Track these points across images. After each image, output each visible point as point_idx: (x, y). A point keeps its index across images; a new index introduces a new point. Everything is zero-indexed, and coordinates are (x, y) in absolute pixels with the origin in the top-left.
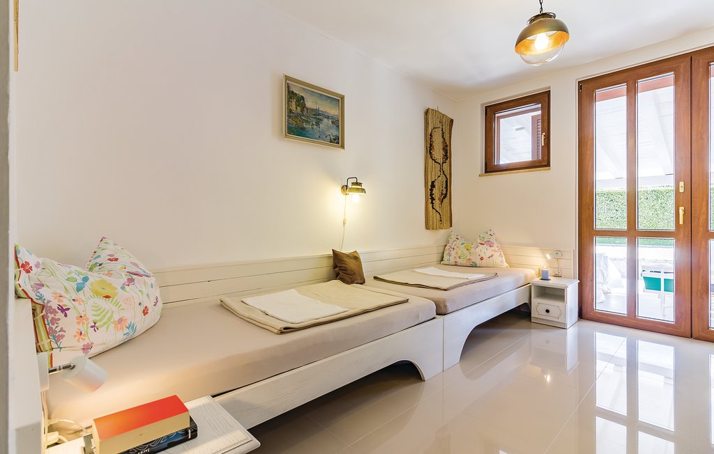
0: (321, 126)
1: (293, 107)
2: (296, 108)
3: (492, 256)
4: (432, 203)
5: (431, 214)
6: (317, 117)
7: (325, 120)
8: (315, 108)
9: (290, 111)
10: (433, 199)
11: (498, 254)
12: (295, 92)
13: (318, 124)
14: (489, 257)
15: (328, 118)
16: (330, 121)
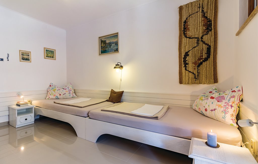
0: (111, 47)
1: (102, 45)
2: (103, 45)
3: (214, 110)
4: (185, 66)
5: (184, 74)
6: (110, 45)
7: (113, 44)
8: (109, 42)
9: (101, 47)
10: (186, 64)
11: (222, 109)
12: (103, 40)
13: (110, 47)
14: (212, 110)
15: (113, 43)
16: (114, 44)
